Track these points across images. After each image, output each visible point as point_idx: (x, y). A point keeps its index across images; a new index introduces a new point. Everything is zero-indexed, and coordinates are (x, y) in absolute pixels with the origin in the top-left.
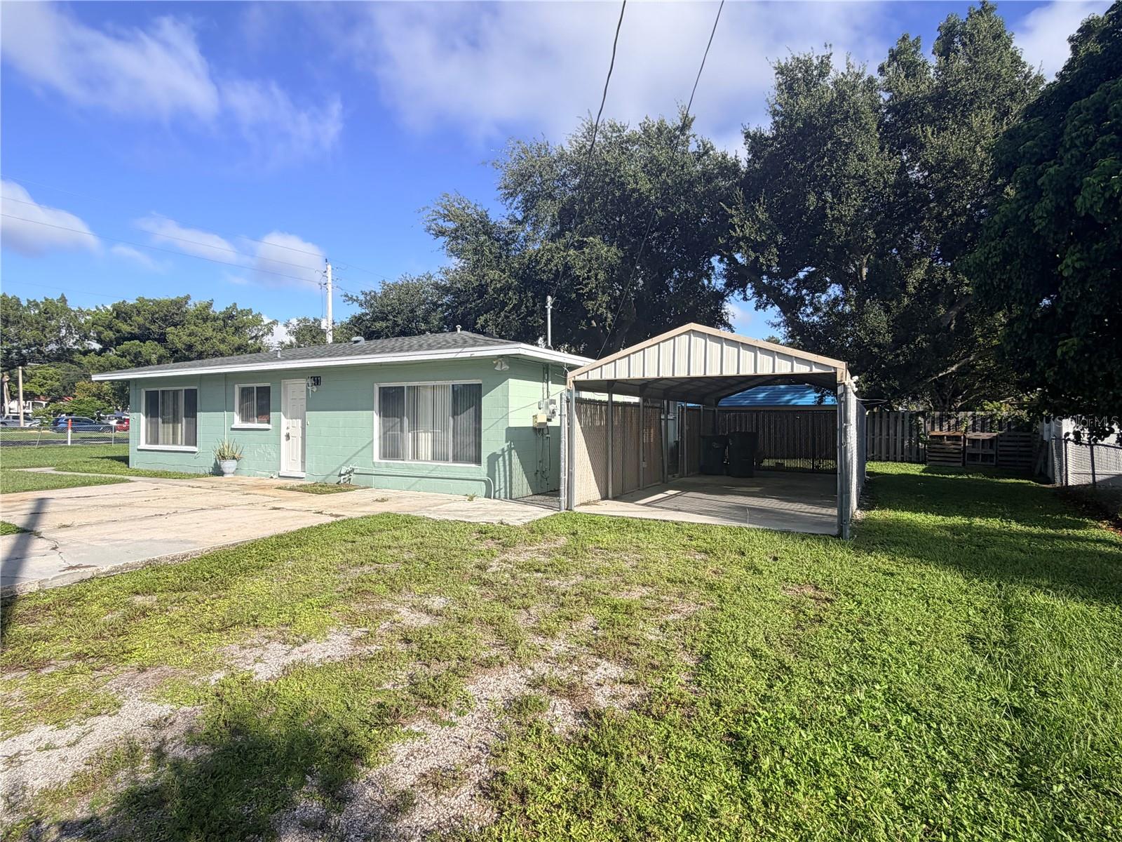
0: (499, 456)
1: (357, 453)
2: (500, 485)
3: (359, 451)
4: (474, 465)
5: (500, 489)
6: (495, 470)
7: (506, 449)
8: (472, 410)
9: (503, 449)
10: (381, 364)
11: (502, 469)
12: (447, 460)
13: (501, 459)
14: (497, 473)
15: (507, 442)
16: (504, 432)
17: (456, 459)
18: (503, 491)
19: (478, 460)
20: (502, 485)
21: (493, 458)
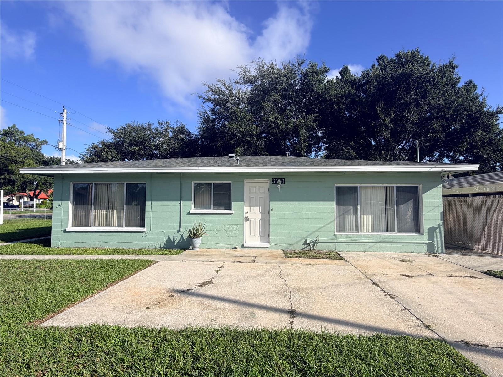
0: (437, 228)
1: (320, 228)
2: (437, 245)
3: (322, 227)
4: (414, 234)
5: (438, 248)
6: (434, 237)
7: (441, 224)
8: (411, 202)
9: (439, 225)
10: (344, 172)
11: (439, 236)
12: (394, 231)
13: (438, 230)
14: (435, 238)
15: (441, 220)
16: (440, 214)
17: (399, 231)
18: (440, 248)
19: (417, 230)
20: (440, 245)
21: (432, 230)
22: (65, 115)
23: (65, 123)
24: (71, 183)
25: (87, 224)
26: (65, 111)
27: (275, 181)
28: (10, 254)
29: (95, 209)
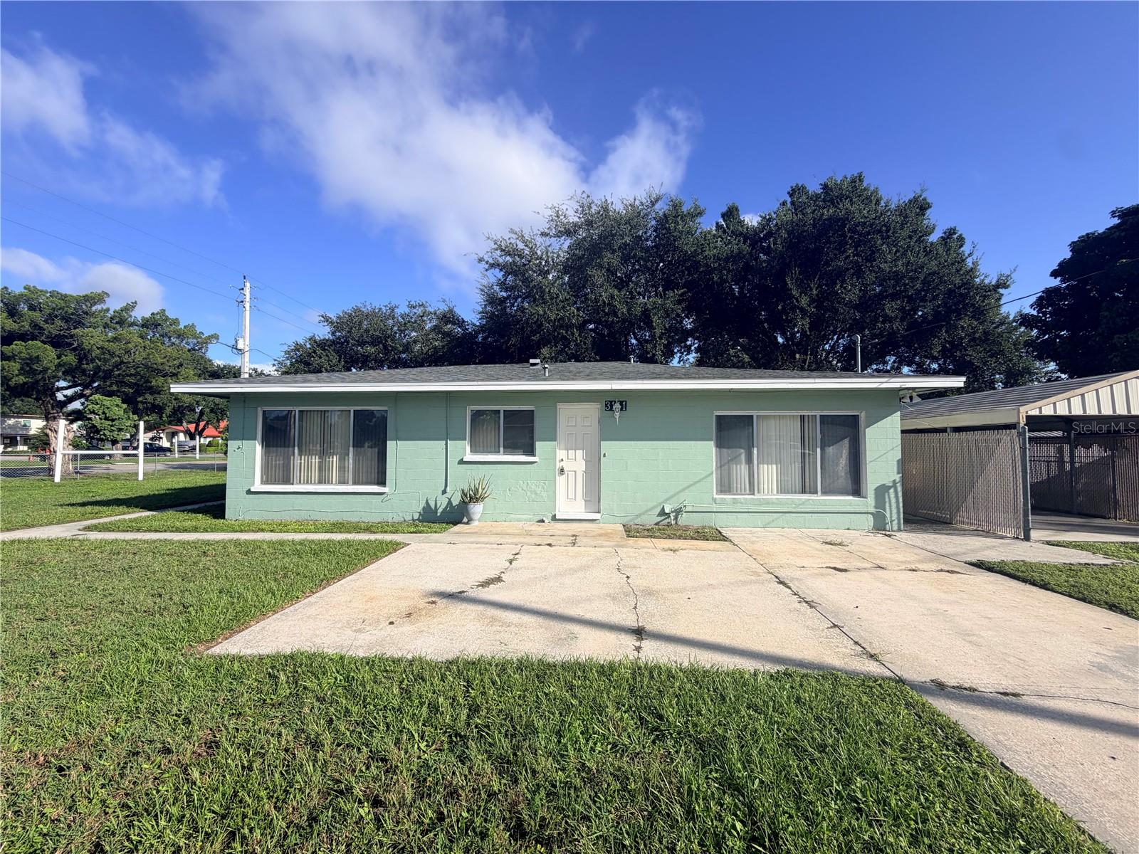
0: (890, 487)
1: (688, 487)
2: (891, 517)
3: (691, 485)
4: (851, 498)
5: (892, 521)
6: (885, 503)
7: (898, 480)
8: (846, 442)
9: (894, 481)
10: (730, 391)
11: (893, 500)
12: (816, 493)
13: (892, 491)
14: (887, 504)
15: (898, 473)
16: (896, 463)
17: (825, 492)
18: (896, 522)
19: (857, 491)
20: (895, 517)
21: (881, 491)
22: (247, 292)
23: (247, 305)
24: (259, 409)
25: (287, 481)
26: (248, 285)
27: (609, 406)
28: (156, 531)
29: (300, 455)
